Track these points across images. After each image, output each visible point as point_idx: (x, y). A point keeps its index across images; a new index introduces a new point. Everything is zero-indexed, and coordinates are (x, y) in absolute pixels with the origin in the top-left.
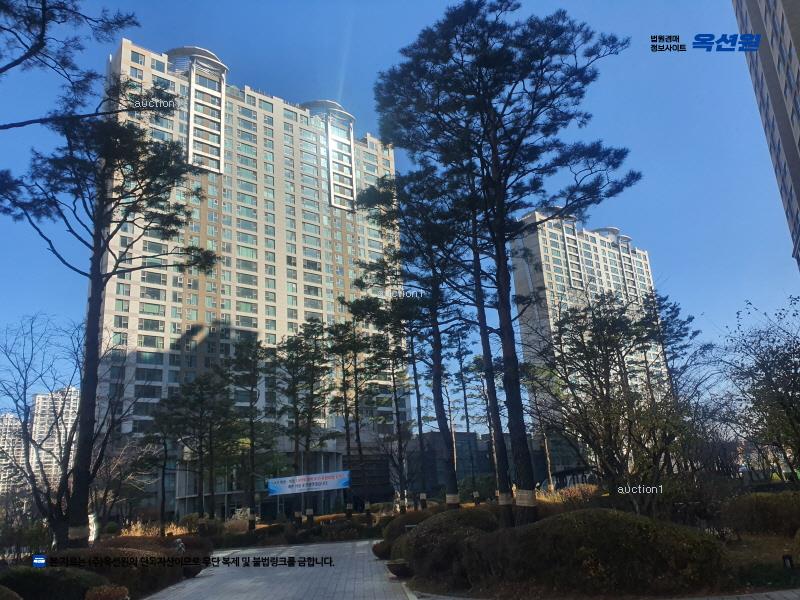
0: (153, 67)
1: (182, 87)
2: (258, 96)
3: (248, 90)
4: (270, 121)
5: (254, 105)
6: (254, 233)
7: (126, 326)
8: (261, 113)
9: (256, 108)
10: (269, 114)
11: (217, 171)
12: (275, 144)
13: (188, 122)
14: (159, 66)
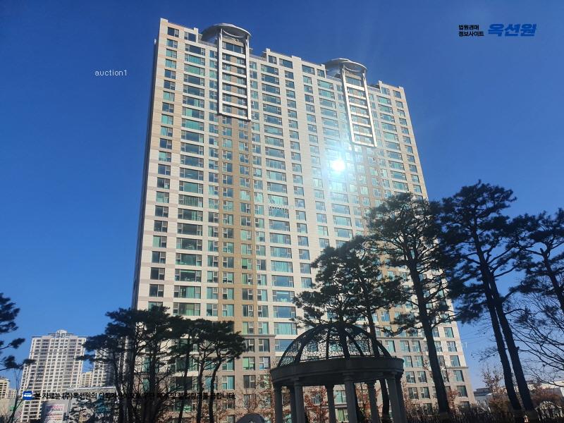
0: (186, 38)
1: (212, 53)
2: (278, 56)
3: (268, 52)
4: (290, 75)
5: (276, 63)
6: (281, 159)
7: (165, 230)
8: (282, 70)
9: (277, 66)
10: (289, 70)
11: (246, 118)
12: (296, 93)
13: (218, 79)
14: (192, 37)
